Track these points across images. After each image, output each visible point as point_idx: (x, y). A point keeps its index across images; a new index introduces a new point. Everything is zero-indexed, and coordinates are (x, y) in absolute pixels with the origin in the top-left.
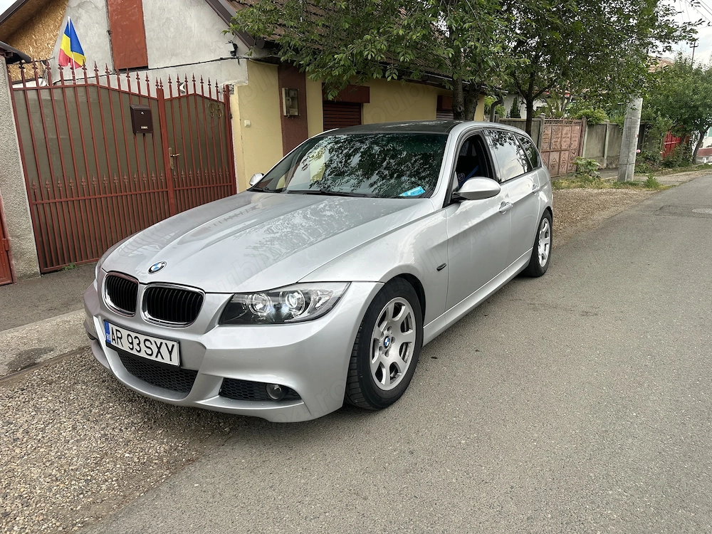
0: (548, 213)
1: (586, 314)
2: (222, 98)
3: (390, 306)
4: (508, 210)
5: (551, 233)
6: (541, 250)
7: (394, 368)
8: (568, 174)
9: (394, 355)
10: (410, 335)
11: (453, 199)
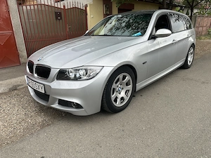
0: (193, 46)
1: (204, 83)
2: (84, 9)
3: (121, 76)
4: (176, 43)
5: (193, 53)
6: (189, 59)
7: (122, 99)
8: (205, 35)
9: (123, 94)
10: (130, 87)
11: (153, 37)
